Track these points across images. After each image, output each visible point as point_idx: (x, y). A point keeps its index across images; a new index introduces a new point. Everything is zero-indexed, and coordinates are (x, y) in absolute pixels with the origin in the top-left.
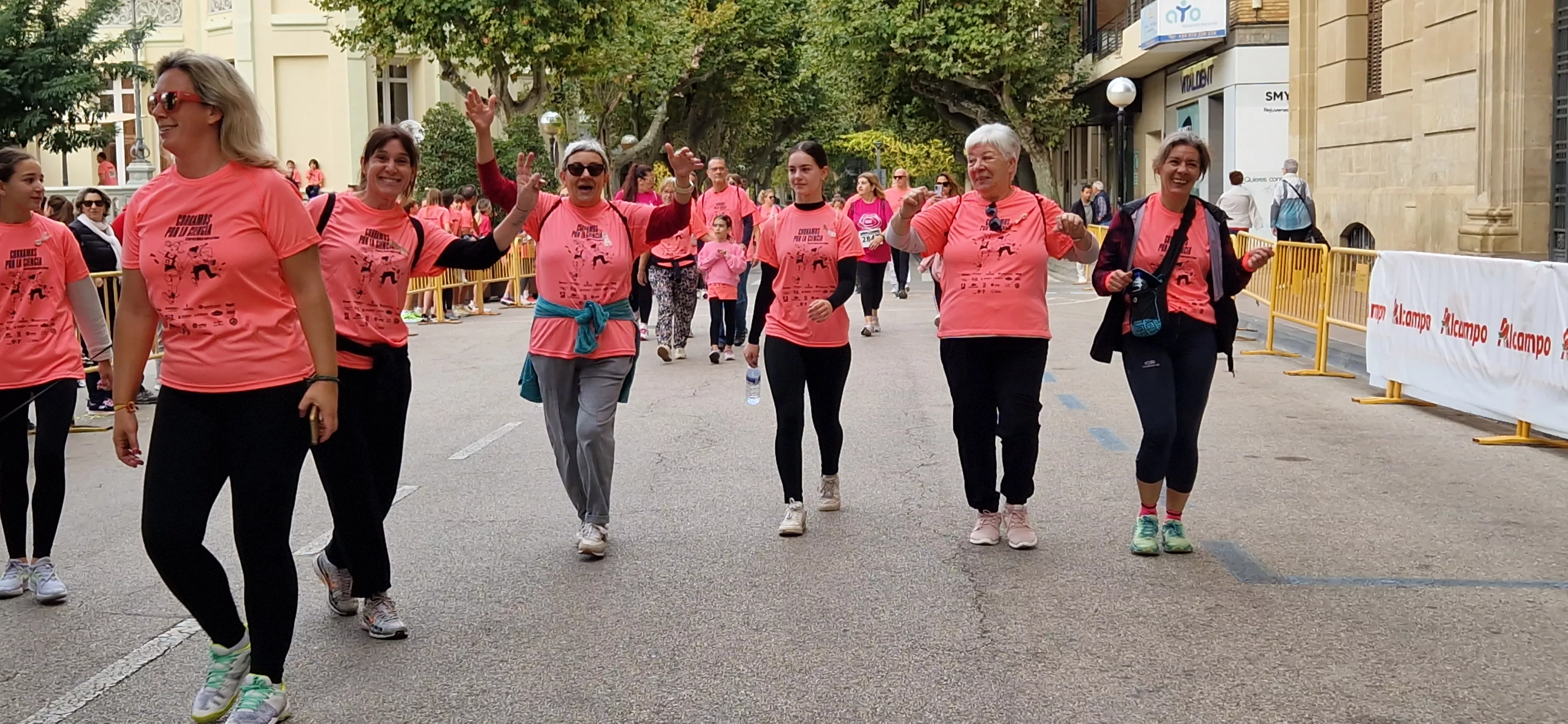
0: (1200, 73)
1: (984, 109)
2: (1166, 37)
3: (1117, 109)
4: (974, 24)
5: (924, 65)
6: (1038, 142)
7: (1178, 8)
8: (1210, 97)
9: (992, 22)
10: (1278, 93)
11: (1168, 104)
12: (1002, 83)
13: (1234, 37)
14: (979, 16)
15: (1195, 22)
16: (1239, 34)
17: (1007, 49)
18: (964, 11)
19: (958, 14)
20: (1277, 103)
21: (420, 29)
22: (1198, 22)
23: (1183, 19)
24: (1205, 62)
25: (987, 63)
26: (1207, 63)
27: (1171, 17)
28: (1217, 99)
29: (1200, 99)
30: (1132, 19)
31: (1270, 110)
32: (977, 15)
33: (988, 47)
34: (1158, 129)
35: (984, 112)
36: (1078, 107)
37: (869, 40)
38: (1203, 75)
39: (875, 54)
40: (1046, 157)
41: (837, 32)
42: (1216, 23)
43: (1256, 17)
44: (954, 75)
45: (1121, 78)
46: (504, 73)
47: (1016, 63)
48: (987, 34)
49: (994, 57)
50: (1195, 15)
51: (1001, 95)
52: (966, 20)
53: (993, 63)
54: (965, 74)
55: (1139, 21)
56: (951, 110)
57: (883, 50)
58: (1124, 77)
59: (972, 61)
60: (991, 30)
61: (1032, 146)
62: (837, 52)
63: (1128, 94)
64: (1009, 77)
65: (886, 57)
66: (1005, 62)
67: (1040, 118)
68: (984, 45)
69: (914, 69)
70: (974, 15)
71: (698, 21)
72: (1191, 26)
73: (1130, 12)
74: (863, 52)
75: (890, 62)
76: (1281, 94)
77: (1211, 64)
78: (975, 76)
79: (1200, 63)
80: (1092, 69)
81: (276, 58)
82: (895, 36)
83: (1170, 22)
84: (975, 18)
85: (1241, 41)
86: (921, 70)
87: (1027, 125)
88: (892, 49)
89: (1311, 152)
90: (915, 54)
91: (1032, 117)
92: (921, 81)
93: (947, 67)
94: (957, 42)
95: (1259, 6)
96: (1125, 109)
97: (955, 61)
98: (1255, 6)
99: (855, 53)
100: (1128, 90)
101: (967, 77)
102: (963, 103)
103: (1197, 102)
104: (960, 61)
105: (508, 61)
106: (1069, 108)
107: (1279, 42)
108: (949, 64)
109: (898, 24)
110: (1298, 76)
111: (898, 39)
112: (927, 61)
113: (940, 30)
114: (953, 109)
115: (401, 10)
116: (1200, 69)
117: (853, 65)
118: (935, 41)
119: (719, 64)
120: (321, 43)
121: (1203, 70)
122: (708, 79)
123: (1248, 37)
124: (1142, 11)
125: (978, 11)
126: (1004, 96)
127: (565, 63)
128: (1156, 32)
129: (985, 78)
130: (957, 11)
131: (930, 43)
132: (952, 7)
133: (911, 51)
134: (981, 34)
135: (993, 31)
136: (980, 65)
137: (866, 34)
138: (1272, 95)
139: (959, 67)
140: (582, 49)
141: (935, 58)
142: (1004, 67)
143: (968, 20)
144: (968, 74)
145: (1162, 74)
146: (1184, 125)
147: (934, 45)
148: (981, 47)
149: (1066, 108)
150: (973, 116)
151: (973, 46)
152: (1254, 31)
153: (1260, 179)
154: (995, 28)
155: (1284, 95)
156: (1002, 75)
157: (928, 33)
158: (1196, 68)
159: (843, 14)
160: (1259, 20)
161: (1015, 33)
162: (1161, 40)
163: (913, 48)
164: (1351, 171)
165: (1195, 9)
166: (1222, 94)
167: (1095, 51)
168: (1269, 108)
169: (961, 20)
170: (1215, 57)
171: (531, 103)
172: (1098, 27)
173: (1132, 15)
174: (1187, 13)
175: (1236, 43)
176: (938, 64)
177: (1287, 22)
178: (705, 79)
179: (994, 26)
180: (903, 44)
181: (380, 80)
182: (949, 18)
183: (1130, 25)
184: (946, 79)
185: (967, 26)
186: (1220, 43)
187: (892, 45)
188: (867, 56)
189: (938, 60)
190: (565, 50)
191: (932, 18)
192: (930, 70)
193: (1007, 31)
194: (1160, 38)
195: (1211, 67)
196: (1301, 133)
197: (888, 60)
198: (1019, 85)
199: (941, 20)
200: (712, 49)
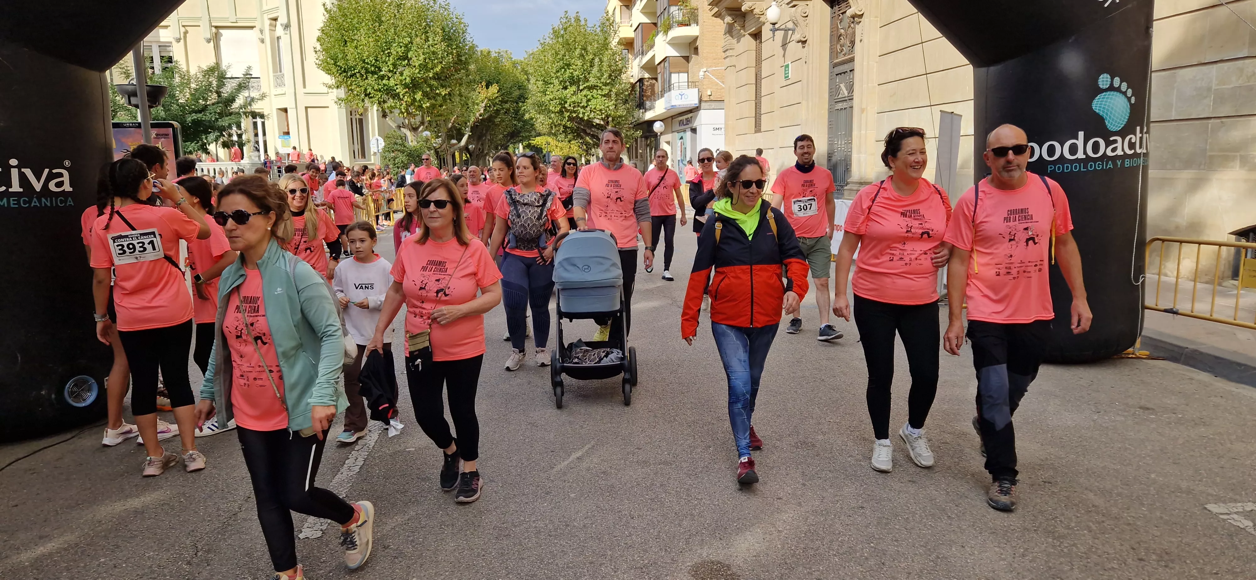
0: (686, 119)
2: (675, 106)
3: (657, 133)
5: (579, 114)
7: (680, 95)
8: (691, 129)
10: (718, 128)
11: (674, 131)
13: (701, 106)
16: (703, 104)
17: (611, 108)
18: (594, 92)
19: (591, 94)
20: (717, 132)
22: (687, 100)
23: (681, 99)
26: (689, 116)
27: (677, 97)
28: (694, 130)
29: (687, 129)
30: (660, 97)
33: (604, 107)
34: (669, 140)
36: (637, 131)
37: (556, 103)
38: (688, 120)
42: (693, 101)
44: (590, 118)
45: (658, 121)
47: (614, 114)
48: (603, 102)
49: (606, 111)
50: (686, 97)
55: (663, 99)
56: (587, 132)
57: (562, 107)
58: (661, 121)
59: (597, 112)
63: (661, 128)
64: (611, 119)
65: (562, 110)
66: (611, 113)
69: (574, 115)
72: (685, 102)
73: (659, 93)
75: (564, 113)
78: (598, 118)
79: (687, 116)
80: (641, 116)
83: (676, 100)
85: (704, 107)
95: (710, 94)
96: (660, 133)
98: (708, 94)
100: (662, 126)
103: (686, 131)
105: (411, 111)
106: (634, 131)
107: (719, 108)
108: (588, 114)
109: (568, 97)
110: (728, 123)
111: (568, 103)
112: (580, 112)
113: (585, 100)
117: (548, 113)
118: (582, 104)
121: (688, 118)
123: (706, 106)
124: (665, 95)
125: (599, 93)
128: (672, 103)
129: (602, 119)
136: (600, 114)
138: (716, 129)
139: (592, 115)
140: (441, 106)
141: (583, 111)
142: (610, 115)
143: (596, 96)
144: (595, 118)
145: (672, 119)
146: (681, 139)
148: (601, 107)
149: (632, 131)
151: (598, 106)
152: (708, 104)
154: (606, 100)
155: (720, 129)
156: (609, 118)
157: (580, 101)
158: (685, 117)
160: (710, 100)
161: (614, 102)
163: (574, 107)
166: (696, 128)
167: (642, 108)
170: (694, 114)
172: (644, 99)
173: (660, 95)
174: (683, 96)
175: (702, 108)
176: (584, 114)
177: (724, 101)
183: (659, 99)
186: (695, 108)
194: (673, 106)
195: (691, 117)
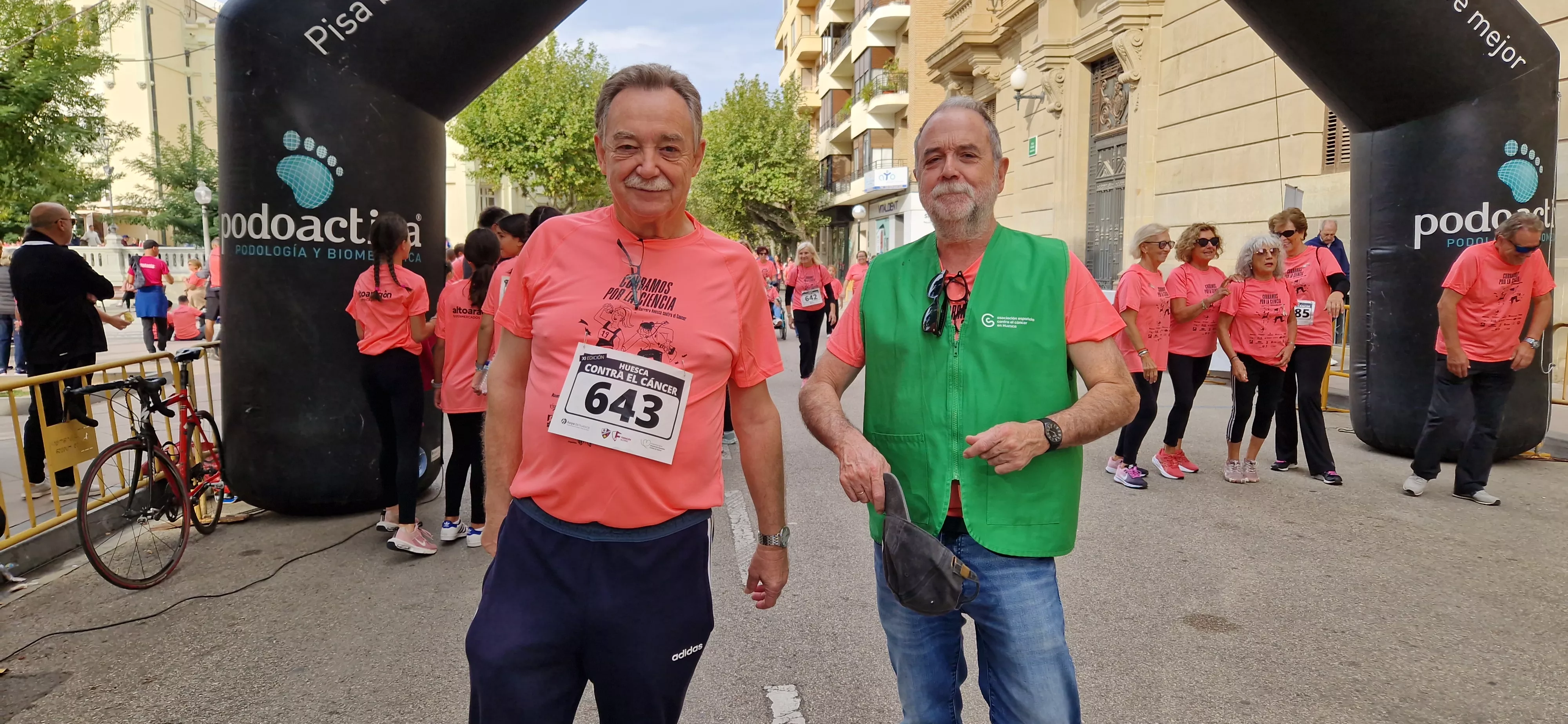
0: (890, 204)
5: (756, 196)
7: (885, 174)
12: (792, 206)
14: (783, 174)
15: (892, 180)
17: (796, 190)
19: (772, 173)
23: (885, 178)
24: (893, 199)
25: (786, 196)
27: (880, 177)
30: (858, 176)
38: (892, 205)
42: (900, 182)
48: (787, 182)
52: (776, 175)
53: (789, 196)
54: (775, 201)
55: (862, 178)
57: (736, 188)
64: (795, 203)
65: (737, 191)
66: (795, 196)
68: (785, 188)
69: (751, 198)
75: (739, 194)
77: (896, 200)
79: (890, 200)
80: (836, 200)
82: (742, 182)
83: (883, 180)
84: (780, 175)
87: (803, 226)
88: (741, 189)
93: (767, 198)
94: (772, 185)
102: (770, 215)
104: (773, 195)
109: (744, 176)
112: (758, 194)
116: (890, 202)
121: (892, 203)
124: (864, 174)
126: (792, 212)
130: (772, 170)
135: (790, 181)
136: (783, 197)
142: (793, 198)
145: (878, 201)
156: (791, 202)
163: (751, 188)
166: (903, 215)
167: (833, 191)
170: (900, 197)
174: (887, 176)
179: (790, 178)
182: (768, 174)
183: (855, 180)
186: (902, 191)
189: (762, 194)
194: (875, 187)
195: (897, 202)
198: (800, 207)
199: (764, 175)
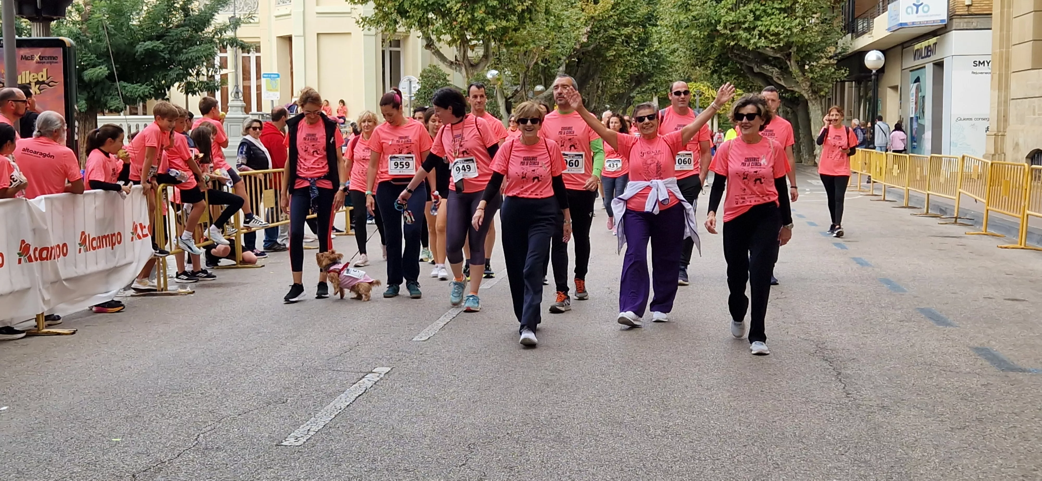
1: (777, 70)
2: (906, 24)
3: (872, 71)
4: (773, 14)
5: (738, 41)
6: (814, 92)
7: (914, 4)
8: (934, 64)
9: (785, 12)
10: (982, 62)
11: (903, 68)
12: (791, 53)
13: (952, 25)
14: (777, 9)
15: (925, 14)
16: (956, 22)
17: (795, 30)
18: (767, 5)
19: (763, 8)
20: (981, 68)
21: (413, 16)
22: (929, 13)
23: (917, 12)
24: (930, 40)
25: (781, 39)
27: (909, 10)
28: (939, 65)
29: (926, 65)
30: (881, 11)
31: (976, 73)
32: (776, 8)
33: (782, 29)
34: (896, 84)
35: (778, 72)
36: (841, 69)
37: (702, 24)
38: (929, 49)
39: (706, 33)
40: (819, 102)
41: (681, 19)
42: (939, 15)
43: (968, 11)
44: (759, 48)
45: (875, 51)
46: (466, 45)
47: (801, 40)
48: (782, 21)
49: (787, 36)
50: (926, 9)
51: (790, 61)
52: (767, 11)
53: (786, 40)
54: (766, 47)
55: (886, 13)
56: (755, 71)
57: (712, 31)
58: (877, 50)
59: (771, 38)
60: (784, 18)
61: (810, 95)
62: (681, 32)
63: (880, 61)
64: (795, 49)
65: (713, 35)
66: (794, 39)
67: (816, 76)
68: (780, 28)
69: (732, 43)
70: (773, 8)
71: (587, 11)
72: (923, 16)
73: (879, 6)
74: (698, 32)
75: (716, 39)
76: (984, 62)
77: (935, 42)
78: (773, 48)
79: (927, 41)
80: (851, 44)
81: (318, 34)
82: (720, 22)
83: (909, 14)
84: (774, 10)
85: (957, 26)
86: (736, 44)
87: (807, 81)
88: (718, 31)
89: (1006, 102)
90: (733, 34)
91: (811, 76)
92: (735, 51)
93: (754, 42)
94: (762, 25)
95: (970, 3)
96: (877, 71)
97: (760, 38)
98: (967, 3)
99: (693, 33)
100: (879, 59)
101: (767, 49)
102: (763, 66)
103: (925, 67)
104: (763, 38)
105: (468, 37)
106: (836, 70)
107: (983, 27)
108: (756, 40)
109: (722, 14)
110: (998, 51)
111: (722, 24)
112: (741, 38)
113: (750, 17)
114: (756, 70)
115: (401, 4)
116: (927, 45)
117: (691, 40)
118: (746, 25)
119: (600, 39)
120: (348, 24)
121: (929, 46)
122: (593, 49)
123: (962, 24)
124: (889, 6)
125: (776, 5)
126: (792, 62)
127: (504, 39)
128: (899, 20)
129: (780, 49)
130: (762, 5)
131: (743, 26)
132: (759, 3)
133: (730, 31)
134: (778, 20)
135: (786, 19)
136: (776, 40)
137: (701, 20)
138: (978, 63)
139: (762, 42)
140: (516, 30)
141: (746, 36)
142: (793, 42)
143: (769, 11)
144: (768, 47)
145: (900, 47)
146: (915, 82)
147: (746, 28)
148: (778, 29)
149: (833, 70)
150: (770, 75)
151: (773, 28)
152: (966, 20)
153: (968, 119)
154: (786, 17)
155: (986, 63)
156: (790, 48)
157: (742, 20)
158: (924, 44)
159: (685, 7)
160: (970, 13)
161: (801, 20)
162: (902, 26)
163: (732, 30)
164: (1034, 114)
165: (926, 5)
166: (943, 62)
167: (853, 32)
168: (975, 71)
169: (765, 11)
170: (938, 37)
171: (482, 65)
172: (856, 17)
173: (881, 9)
174: (920, 8)
175: (954, 28)
176: (748, 41)
177: (991, 14)
178: (590, 49)
179: (786, 15)
180: (725, 27)
181: (384, 49)
182: (756, 10)
183: (879, 15)
184: (753, 50)
185: (769, 15)
186: (942, 28)
187: (718, 28)
188: (701, 35)
189: (748, 37)
190: (505, 30)
191: (745, 10)
192: (743, 44)
193: (796, 19)
196: (1000, 89)
197: (714, 38)
198: (802, 55)
199: (751, 11)
200: (596, 29)
